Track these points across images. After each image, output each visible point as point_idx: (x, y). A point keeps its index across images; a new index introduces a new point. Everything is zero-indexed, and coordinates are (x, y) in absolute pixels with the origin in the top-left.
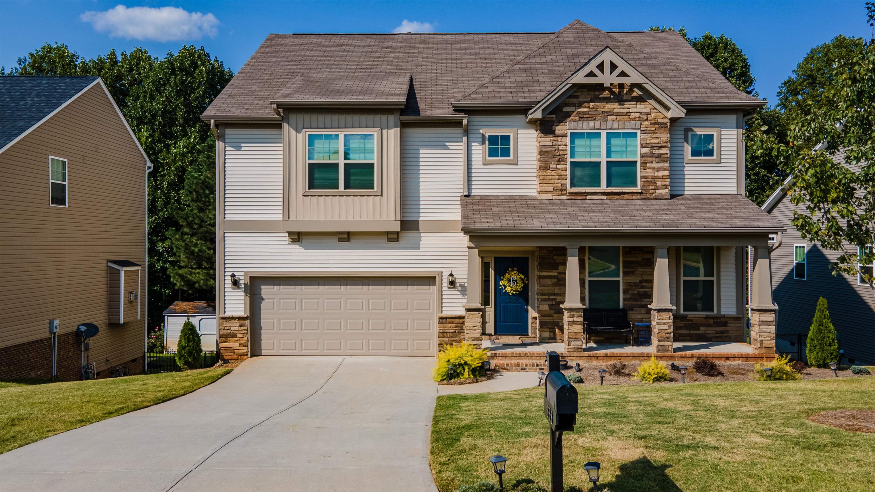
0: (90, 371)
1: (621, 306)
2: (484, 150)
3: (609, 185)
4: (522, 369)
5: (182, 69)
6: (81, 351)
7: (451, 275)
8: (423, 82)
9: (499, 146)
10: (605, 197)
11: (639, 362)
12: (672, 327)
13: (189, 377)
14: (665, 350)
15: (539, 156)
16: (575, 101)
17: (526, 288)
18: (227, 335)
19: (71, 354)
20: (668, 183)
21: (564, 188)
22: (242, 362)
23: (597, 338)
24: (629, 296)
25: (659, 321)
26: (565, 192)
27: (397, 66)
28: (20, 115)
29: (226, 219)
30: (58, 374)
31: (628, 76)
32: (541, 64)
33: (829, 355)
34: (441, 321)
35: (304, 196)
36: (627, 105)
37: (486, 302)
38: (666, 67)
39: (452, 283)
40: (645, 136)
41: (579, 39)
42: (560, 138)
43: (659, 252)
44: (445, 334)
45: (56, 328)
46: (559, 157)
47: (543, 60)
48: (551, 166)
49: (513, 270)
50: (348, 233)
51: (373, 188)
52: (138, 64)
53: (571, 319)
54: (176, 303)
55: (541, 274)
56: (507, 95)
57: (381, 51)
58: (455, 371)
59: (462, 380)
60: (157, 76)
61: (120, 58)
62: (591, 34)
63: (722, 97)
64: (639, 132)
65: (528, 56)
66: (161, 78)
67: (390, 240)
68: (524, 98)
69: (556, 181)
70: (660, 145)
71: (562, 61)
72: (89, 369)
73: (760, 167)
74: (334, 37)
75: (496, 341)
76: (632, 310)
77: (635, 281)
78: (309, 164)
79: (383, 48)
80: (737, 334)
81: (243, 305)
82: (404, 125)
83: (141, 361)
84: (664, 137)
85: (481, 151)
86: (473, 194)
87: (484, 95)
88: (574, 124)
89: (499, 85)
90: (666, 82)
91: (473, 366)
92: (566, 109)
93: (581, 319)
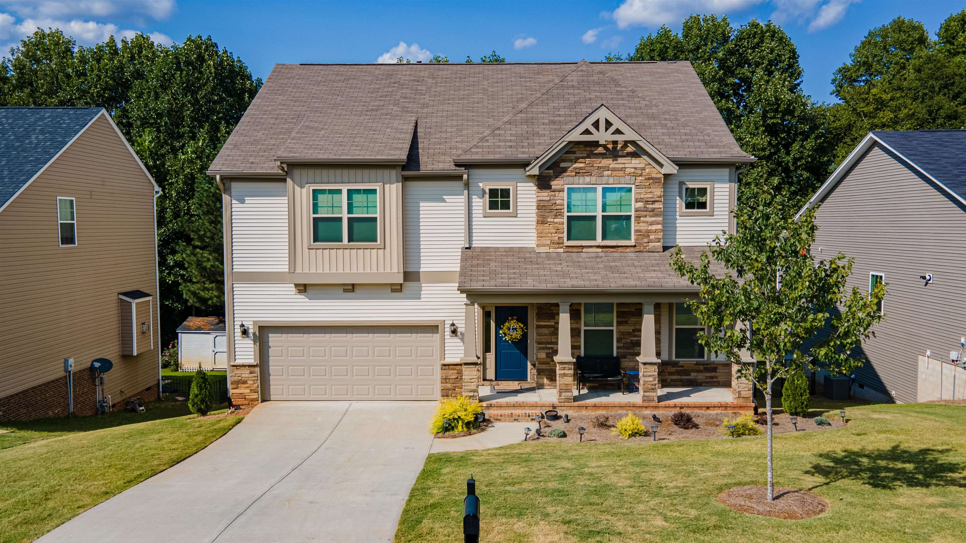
0: (105, 404)
1: (615, 354)
2: (484, 203)
3: (604, 238)
4: (515, 420)
5: (188, 63)
6: (96, 385)
7: (453, 325)
8: (428, 128)
9: (499, 199)
10: (600, 250)
11: (625, 412)
12: (657, 379)
13: (202, 429)
14: (650, 401)
15: (537, 211)
16: (572, 156)
17: (525, 336)
18: (239, 382)
19: (86, 390)
20: (661, 237)
21: (561, 241)
22: (253, 407)
23: (592, 385)
24: (622, 345)
25: (645, 373)
26: (562, 245)
27: (404, 107)
28: (25, 157)
29: (234, 270)
30: (75, 410)
31: (623, 134)
32: (543, 113)
33: (800, 404)
34: (444, 367)
35: (309, 249)
36: (620, 160)
37: (487, 349)
38: (665, 116)
39: (454, 332)
40: (639, 191)
41: (583, 83)
42: (557, 193)
43: (645, 308)
44: (448, 380)
45: (71, 366)
46: (556, 211)
47: (545, 109)
48: (549, 220)
49: (512, 319)
50: (353, 285)
51: (376, 241)
52: (140, 52)
53: (562, 372)
54: (190, 318)
55: (539, 324)
56: (507, 149)
57: (389, 87)
58: (450, 425)
59: (456, 433)
60: (161, 71)
61: (120, 45)
62: (595, 78)
63: (714, 153)
64: (633, 187)
65: (531, 105)
66: (165, 74)
67: (393, 291)
68: (523, 153)
69: (553, 235)
70: (653, 199)
71: (564, 110)
72: (104, 403)
73: (803, 169)
74: (342, 68)
75: (496, 387)
76: (625, 357)
77: (628, 331)
78: (314, 218)
79: (391, 83)
80: (725, 380)
81: (253, 353)
82: (406, 179)
83: (156, 389)
84: (658, 191)
85: (481, 204)
86: (474, 246)
87: (484, 150)
88: (571, 179)
89: (499, 138)
90: (663, 134)
91: (466, 421)
92: (563, 165)
93: (572, 372)
